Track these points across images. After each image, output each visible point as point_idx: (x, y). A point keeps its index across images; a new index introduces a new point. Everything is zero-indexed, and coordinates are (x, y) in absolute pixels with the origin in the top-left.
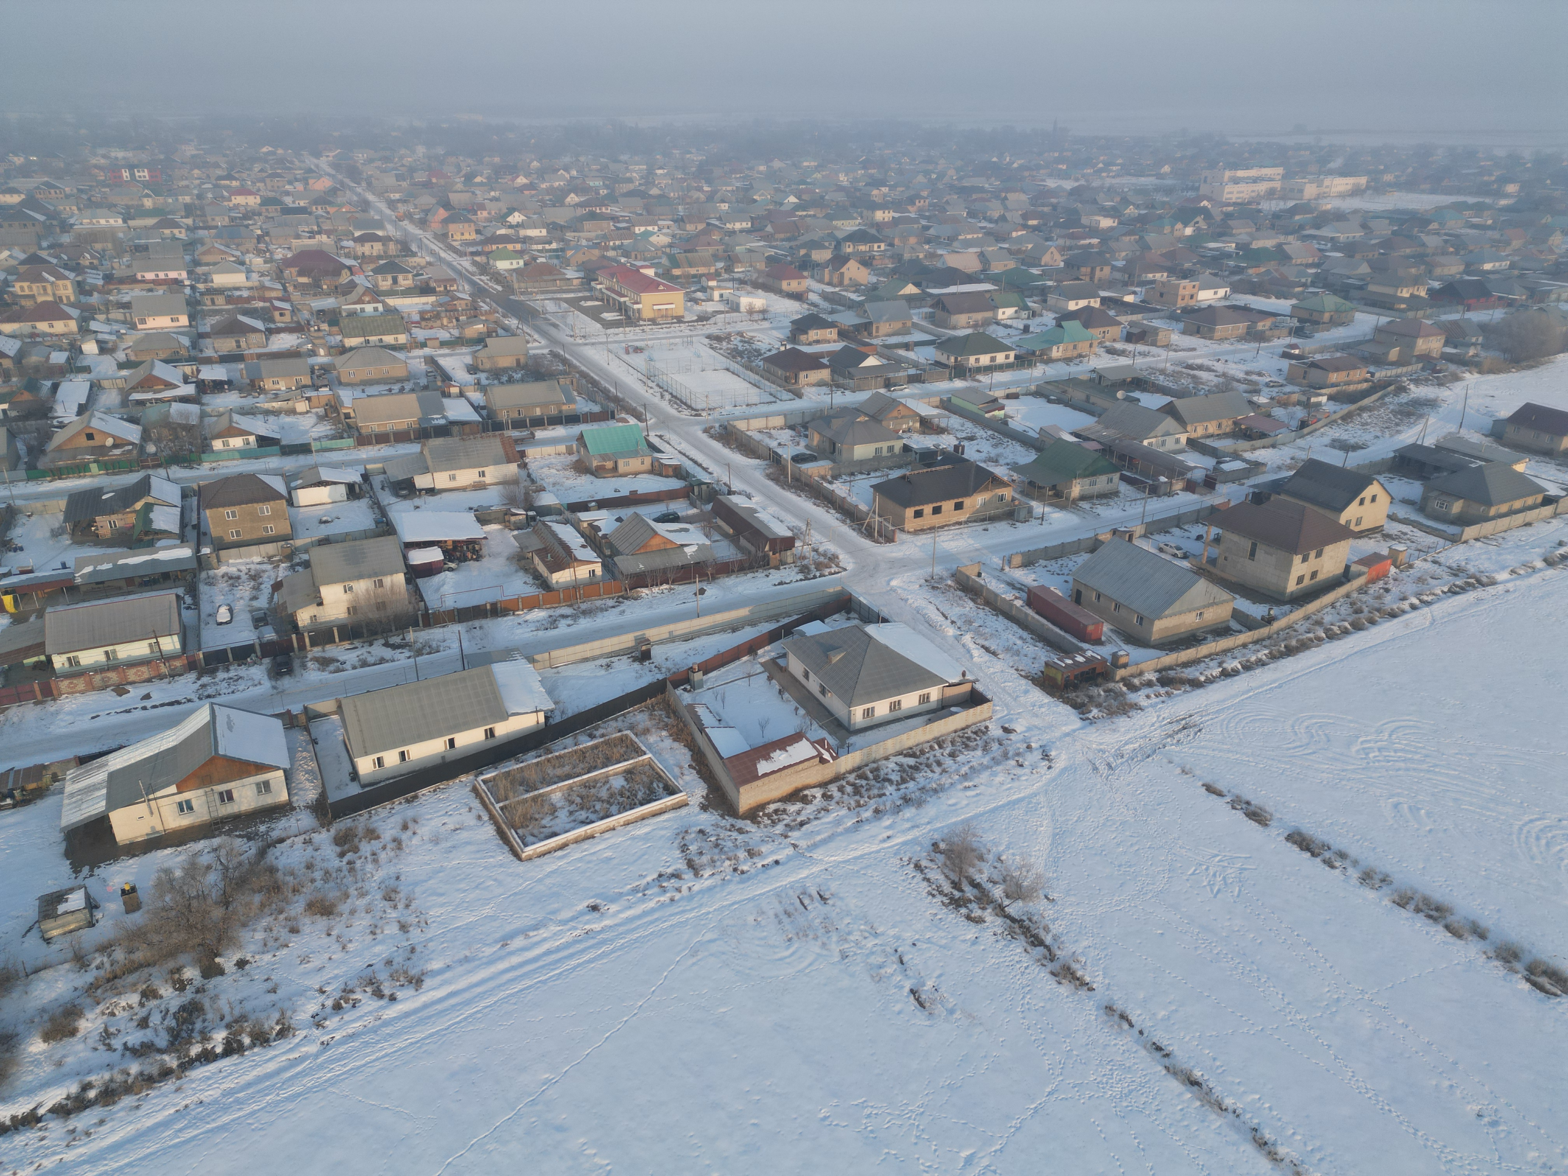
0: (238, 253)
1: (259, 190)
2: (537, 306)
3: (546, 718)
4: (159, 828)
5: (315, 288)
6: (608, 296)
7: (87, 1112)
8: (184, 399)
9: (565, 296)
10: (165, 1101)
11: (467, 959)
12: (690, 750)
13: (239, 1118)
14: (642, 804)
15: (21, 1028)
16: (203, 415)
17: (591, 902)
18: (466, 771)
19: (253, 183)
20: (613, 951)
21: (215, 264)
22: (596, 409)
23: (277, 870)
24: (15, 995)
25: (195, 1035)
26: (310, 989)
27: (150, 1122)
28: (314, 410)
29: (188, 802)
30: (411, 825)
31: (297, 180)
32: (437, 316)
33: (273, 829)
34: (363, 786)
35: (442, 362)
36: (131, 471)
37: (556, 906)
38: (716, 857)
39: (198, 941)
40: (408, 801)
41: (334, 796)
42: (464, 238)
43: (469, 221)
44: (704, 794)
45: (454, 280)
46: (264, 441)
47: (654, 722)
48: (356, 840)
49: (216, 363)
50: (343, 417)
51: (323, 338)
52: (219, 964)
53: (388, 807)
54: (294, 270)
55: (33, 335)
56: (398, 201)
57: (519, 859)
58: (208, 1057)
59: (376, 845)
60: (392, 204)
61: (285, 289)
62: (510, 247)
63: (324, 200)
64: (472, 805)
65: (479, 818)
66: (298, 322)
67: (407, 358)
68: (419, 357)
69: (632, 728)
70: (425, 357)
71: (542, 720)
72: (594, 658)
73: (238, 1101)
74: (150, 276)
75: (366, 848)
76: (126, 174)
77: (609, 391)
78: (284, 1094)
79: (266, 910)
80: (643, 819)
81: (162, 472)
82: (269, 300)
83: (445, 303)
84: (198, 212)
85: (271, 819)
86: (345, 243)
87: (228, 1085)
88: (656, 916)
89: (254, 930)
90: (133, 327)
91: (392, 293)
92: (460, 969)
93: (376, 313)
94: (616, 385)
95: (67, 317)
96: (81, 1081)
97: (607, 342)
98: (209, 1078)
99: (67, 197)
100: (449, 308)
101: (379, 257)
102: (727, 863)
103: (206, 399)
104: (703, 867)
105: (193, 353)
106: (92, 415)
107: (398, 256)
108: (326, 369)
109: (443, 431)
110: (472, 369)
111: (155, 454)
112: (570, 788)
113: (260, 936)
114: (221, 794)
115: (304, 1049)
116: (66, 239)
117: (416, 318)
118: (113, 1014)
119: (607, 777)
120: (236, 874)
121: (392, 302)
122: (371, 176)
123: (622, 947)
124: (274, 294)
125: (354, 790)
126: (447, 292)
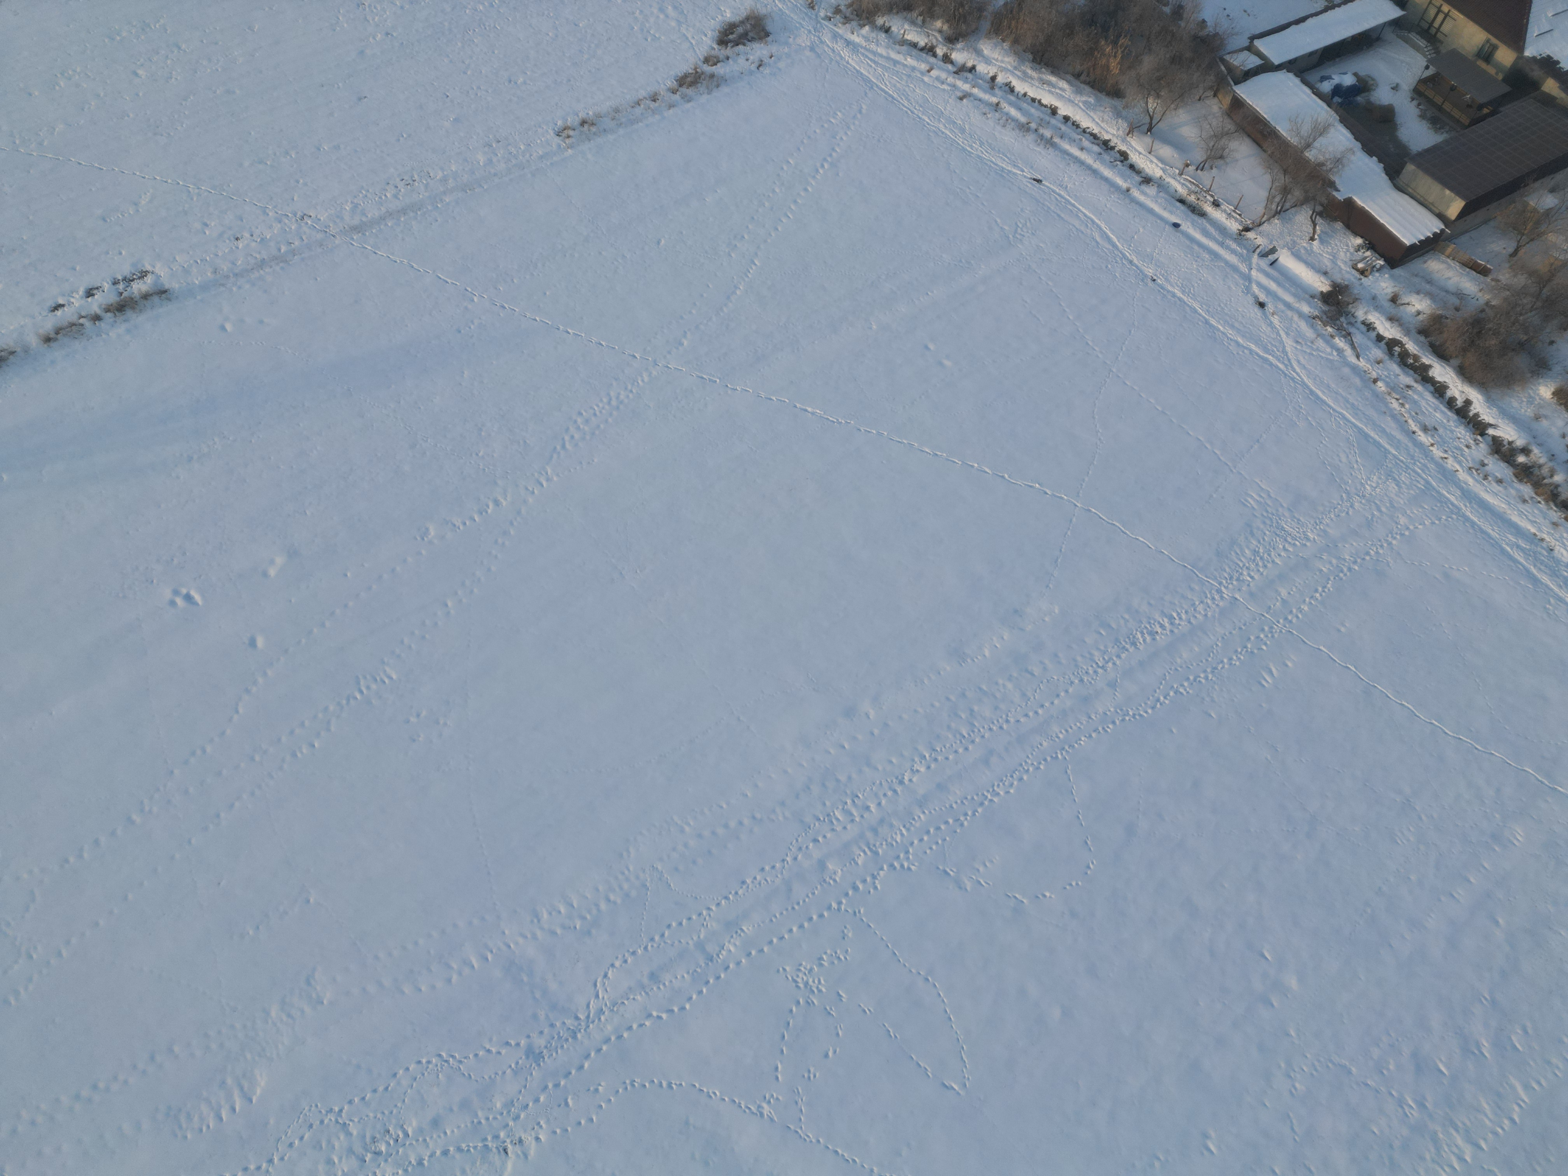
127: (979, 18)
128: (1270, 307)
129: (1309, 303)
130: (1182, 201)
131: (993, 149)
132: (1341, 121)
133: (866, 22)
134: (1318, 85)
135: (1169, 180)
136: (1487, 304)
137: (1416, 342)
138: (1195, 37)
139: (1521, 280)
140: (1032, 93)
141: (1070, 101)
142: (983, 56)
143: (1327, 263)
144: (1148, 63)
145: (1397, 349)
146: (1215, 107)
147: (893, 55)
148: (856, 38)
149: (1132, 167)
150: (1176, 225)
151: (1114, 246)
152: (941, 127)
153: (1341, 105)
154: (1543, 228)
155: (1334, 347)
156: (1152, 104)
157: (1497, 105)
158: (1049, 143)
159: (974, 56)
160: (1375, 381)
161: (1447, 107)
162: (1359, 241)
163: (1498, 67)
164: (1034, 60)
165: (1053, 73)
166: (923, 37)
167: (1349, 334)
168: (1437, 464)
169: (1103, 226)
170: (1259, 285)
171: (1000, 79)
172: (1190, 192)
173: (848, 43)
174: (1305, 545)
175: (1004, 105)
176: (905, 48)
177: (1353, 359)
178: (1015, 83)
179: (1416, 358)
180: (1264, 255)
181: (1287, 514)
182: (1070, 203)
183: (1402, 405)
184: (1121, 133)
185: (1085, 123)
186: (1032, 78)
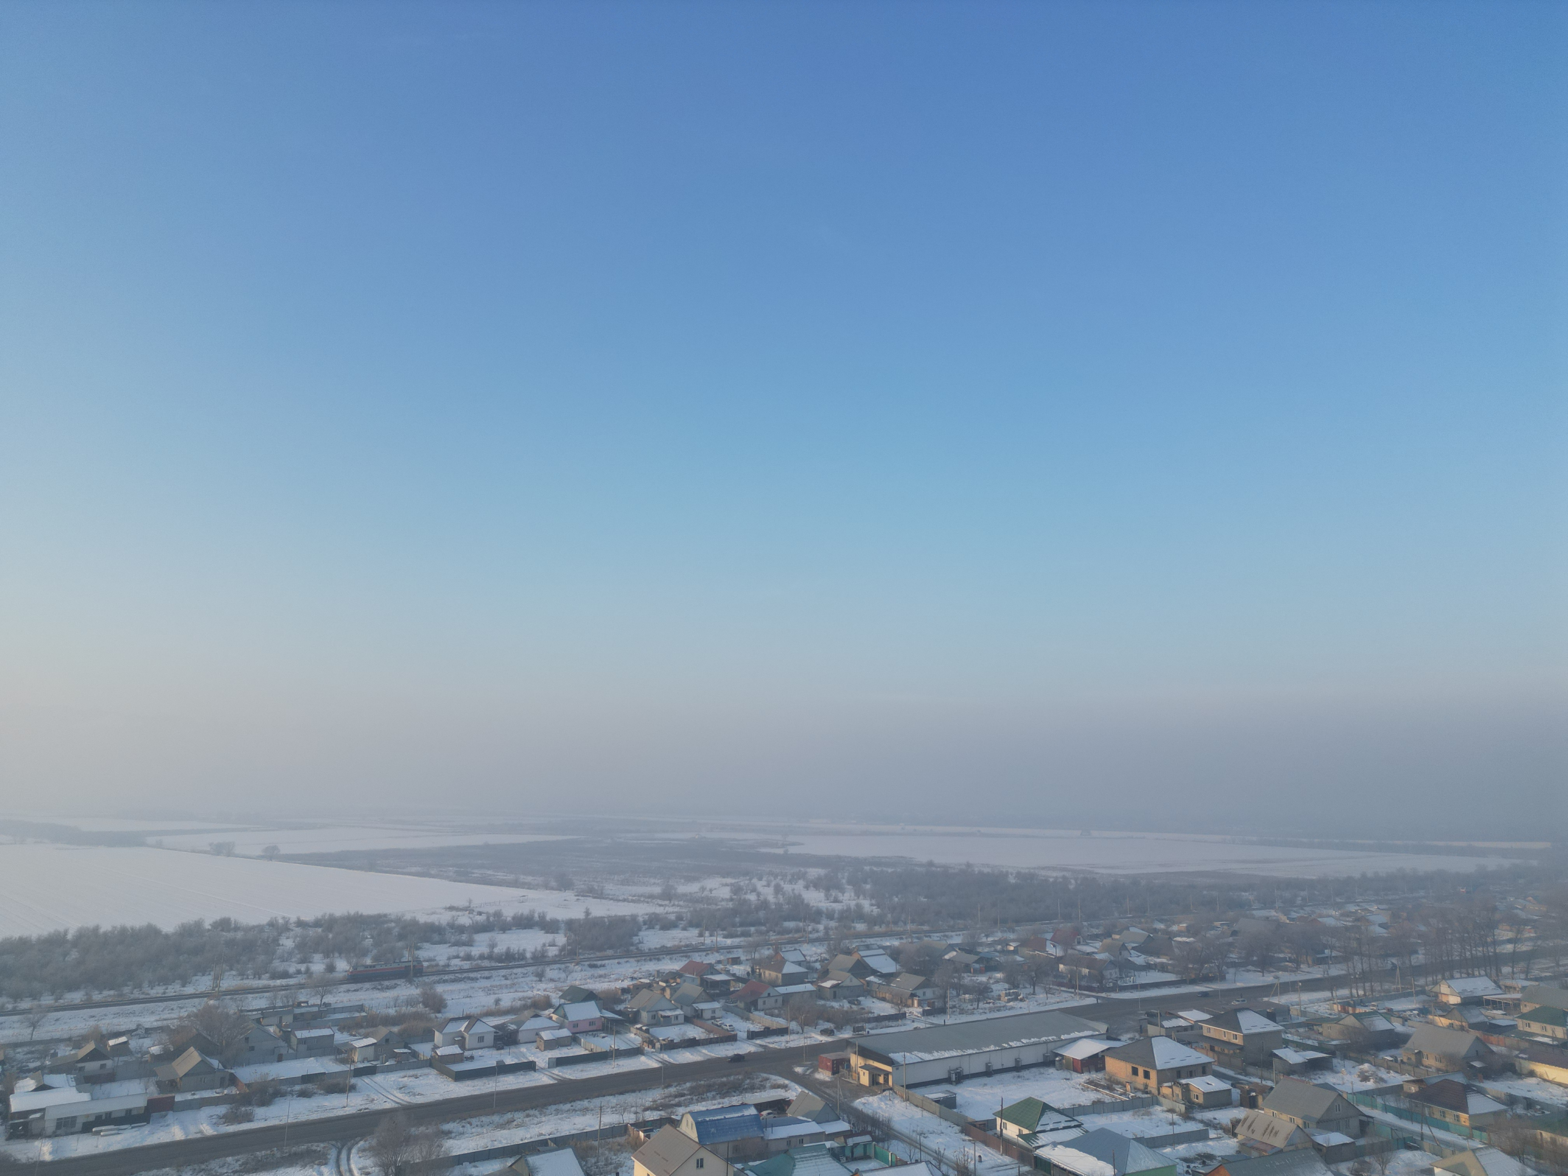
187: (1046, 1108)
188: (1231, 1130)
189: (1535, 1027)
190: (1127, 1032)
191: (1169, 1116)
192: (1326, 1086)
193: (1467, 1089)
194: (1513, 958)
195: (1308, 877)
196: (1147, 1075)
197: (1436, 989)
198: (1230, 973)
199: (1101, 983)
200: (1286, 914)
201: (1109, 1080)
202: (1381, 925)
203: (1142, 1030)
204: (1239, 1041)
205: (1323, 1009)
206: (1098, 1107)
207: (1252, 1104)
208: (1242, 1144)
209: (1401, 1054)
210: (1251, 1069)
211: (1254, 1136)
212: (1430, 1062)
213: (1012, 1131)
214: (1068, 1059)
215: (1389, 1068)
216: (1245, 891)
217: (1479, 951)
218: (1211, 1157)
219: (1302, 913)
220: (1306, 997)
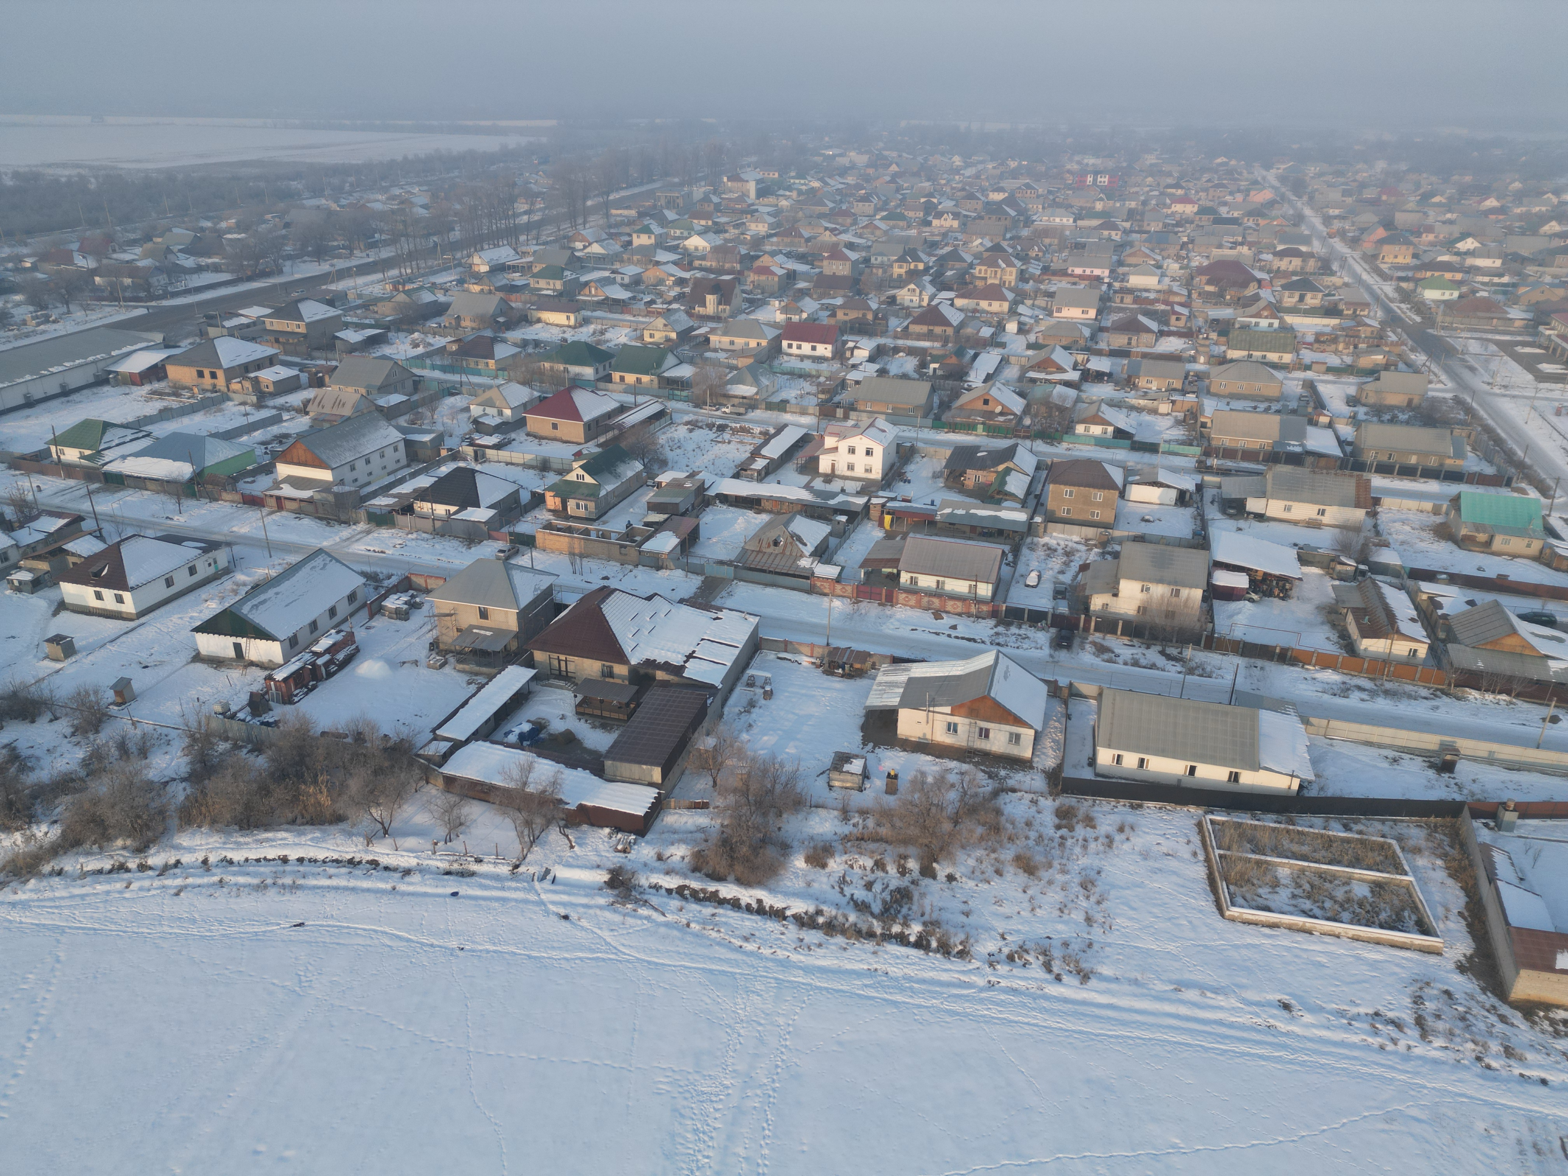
0: (1159, 258)
1: (1199, 200)
2: (1458, 344)
3: (1301, 787)
4: (929, 737)
5: (1218, 299)
6: (1556, 343)
7: (813, 932)
8: (1068, 384)
9: (1498, 337)
10: (864, 956)
11: (1136, 982)
12: (1467, 896)
13: (908, 1003)
14: (1381, 927)
15: (795, 844)
16: (1078, 400)
17: (1286, 998)
18: (1198, 804)
19: (1197, 192)
20: (1291, 1062)
21: (1136, 266)
22: (1489, 470)
23: (1002, 814)
24: (800, 817)
25: (900, 916)
26: (995, 930)
27: (849, 966)
28: (1174, 414)
29: (955, 725)
30: (1127, 829)
31: (1239, 191)
32: (1334, 340)
33: (1011, 778)
34: (1097, 775)
35: (1322, 388)
36: (1006, 438)
37: (1245, 981)
38: (1457, 1031)
39: (926, 841)
40: (1132, 807)
41: (1069, 772)
42: (1396, 261)
43: (1408, 243)
44: (1469, 952)
45: (1367, 305)
46: (1120, 434)
47: (1430, 844)
48: (1075, 820)
49: (1105, 355)
50: (1199, 424)
51: (1208, 346)
52: (934, 869)
53: (1113, 804)
54: (1204, 278)
55: (975, 311)
56: (1336, 217)
57: (1222, 914)
58: (902, 940)
59: (1090, 833)
60: (1327, 220)
61: (1190, 295)
62: (1448, 276)
63: (1257, 212)
64: (1192, 839)
65: (1195, 854)
66: (1190, 328)
67: (1286, 378)
68: (1299, 380)
69: (1400, 839)
70: (1304, 381)
71: (1295, 786)
72: (1380, 746)
73: (911, 989)
74: (1078, 271)
75: (1081, 831)
76: (1090, 179)
77: (1515, 454)
78: (946, 1006)
79: (983, 843)
80: (1378, 943)
81: (1028, 443)
82: (1171, 304)
83: (1348, 328)
84: (1138, 217)
85: (1012, 768)
86: (1264, 256)
87: (910, 971)
88: (1356, 1053)
89: (969, 855)
90: (1050, 314)
91: (1293, 311)
92: (1127, 988)
93: (1271, 329)
94: (1527, 448)
95: (1003, 298)
96: (817, 906)
97: (1534, 398)
98: (898, 957)
99: (1038, 197)
100: (1350, 333)
101: (1294, 273)
102: (1470, 1046)
103: (1086, 386)
104: (1435, 1032)
105: (1089, 344)
106: (994, 385)
107: (1315, 274)
108: (1200, 376)
109: (1295, 459)
110: (1352, 401)
111: (1029, 427)
112: (1303, 870)
113: (971, 862)
114: (981, 729)
115: (974, 978)
116: (1025, 233)
117: (1310, 338)
118: (852, 867)
119: (1350, 878)
120: (971, 801)
121: (1290, 319)
122: (1317, 190)
123: (1303, 1064)
124: (1177, 299)
125: (1087, 774)
126: (1355, 316)
127: (164, 818)
128: (573, 916)
129: (601, 895)
130: (448, 873)
131: (237, 921)
132: (539, 756)
133: (28, 876)
134: (506, 740)
135: (426, 862)
136: (722, 825)
137: (696, 879)
138: (385, 749)
139: (731, 799)
140: (253, 856)
141: (296, 844)
142: (184, 848)
143: (595, 859)
144: (354, 785)
145: (686, 892)
146: (433, 791)
147: (77, 891)
148: (21, 896)
149: (386, 868)
150: (455, 894)
151: (408, 940)
152: (166, 929)
153: (530, 745)
154: (720, 760)
155: (641, 918)
156: (376, 813)
157: (637, 699)
158: (294, 887)
159: (173, 852)
160: (688, 925)
161: (606, 714)
162: (607, 830)
163: (620, 677)
164: (241, 828)
165: (266, 830)
166: (106, 861)
167: (646, 901)
168: (772, 960)
169: (387, 930)
170: (554, 903)
171: (213, 859)
172: (451, 863)
173: (13, 905)
174: (729, 1094)
175: (228, 878)
176: (88, 879)
177: (661, 919)
178: (230, 855)
179: (704, 891)
180: (543, 878)
181: (697, 1077)
182: (344, 927)
183: (719, 931)
184: (360, 847)
185: (321, 855)
186: (247, 844)
187: (107, 426)
188: (303, 410)
189: (542, 283)
190: (186, 337)
191: (242, 408)
192: (384, 357)
193: (494, 340)
194: (528, 227)
195: (354, 162)
196: (214, 376)
197: (470, 261)
198: (287, 266)
199: (148, 291)
200: (336, 201)
201: (174, 387)
202: (422, 206)
203: (202, 334)
204: (302, 330)
205: (377, 290)
206: (165, 414)
207: (319, 383)
208: (314, 420)
209: (445, 320)
210: (316, 354)
211: (324, 411)
212: (467, 323)
213: (71, 455)
214: (123, 374)
215: (434, 334)
216: (293, 180)
217: (503, 224)
218: (286, 436)
219: (352, 200)
220: (361, 281)
